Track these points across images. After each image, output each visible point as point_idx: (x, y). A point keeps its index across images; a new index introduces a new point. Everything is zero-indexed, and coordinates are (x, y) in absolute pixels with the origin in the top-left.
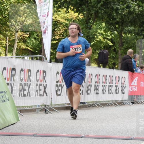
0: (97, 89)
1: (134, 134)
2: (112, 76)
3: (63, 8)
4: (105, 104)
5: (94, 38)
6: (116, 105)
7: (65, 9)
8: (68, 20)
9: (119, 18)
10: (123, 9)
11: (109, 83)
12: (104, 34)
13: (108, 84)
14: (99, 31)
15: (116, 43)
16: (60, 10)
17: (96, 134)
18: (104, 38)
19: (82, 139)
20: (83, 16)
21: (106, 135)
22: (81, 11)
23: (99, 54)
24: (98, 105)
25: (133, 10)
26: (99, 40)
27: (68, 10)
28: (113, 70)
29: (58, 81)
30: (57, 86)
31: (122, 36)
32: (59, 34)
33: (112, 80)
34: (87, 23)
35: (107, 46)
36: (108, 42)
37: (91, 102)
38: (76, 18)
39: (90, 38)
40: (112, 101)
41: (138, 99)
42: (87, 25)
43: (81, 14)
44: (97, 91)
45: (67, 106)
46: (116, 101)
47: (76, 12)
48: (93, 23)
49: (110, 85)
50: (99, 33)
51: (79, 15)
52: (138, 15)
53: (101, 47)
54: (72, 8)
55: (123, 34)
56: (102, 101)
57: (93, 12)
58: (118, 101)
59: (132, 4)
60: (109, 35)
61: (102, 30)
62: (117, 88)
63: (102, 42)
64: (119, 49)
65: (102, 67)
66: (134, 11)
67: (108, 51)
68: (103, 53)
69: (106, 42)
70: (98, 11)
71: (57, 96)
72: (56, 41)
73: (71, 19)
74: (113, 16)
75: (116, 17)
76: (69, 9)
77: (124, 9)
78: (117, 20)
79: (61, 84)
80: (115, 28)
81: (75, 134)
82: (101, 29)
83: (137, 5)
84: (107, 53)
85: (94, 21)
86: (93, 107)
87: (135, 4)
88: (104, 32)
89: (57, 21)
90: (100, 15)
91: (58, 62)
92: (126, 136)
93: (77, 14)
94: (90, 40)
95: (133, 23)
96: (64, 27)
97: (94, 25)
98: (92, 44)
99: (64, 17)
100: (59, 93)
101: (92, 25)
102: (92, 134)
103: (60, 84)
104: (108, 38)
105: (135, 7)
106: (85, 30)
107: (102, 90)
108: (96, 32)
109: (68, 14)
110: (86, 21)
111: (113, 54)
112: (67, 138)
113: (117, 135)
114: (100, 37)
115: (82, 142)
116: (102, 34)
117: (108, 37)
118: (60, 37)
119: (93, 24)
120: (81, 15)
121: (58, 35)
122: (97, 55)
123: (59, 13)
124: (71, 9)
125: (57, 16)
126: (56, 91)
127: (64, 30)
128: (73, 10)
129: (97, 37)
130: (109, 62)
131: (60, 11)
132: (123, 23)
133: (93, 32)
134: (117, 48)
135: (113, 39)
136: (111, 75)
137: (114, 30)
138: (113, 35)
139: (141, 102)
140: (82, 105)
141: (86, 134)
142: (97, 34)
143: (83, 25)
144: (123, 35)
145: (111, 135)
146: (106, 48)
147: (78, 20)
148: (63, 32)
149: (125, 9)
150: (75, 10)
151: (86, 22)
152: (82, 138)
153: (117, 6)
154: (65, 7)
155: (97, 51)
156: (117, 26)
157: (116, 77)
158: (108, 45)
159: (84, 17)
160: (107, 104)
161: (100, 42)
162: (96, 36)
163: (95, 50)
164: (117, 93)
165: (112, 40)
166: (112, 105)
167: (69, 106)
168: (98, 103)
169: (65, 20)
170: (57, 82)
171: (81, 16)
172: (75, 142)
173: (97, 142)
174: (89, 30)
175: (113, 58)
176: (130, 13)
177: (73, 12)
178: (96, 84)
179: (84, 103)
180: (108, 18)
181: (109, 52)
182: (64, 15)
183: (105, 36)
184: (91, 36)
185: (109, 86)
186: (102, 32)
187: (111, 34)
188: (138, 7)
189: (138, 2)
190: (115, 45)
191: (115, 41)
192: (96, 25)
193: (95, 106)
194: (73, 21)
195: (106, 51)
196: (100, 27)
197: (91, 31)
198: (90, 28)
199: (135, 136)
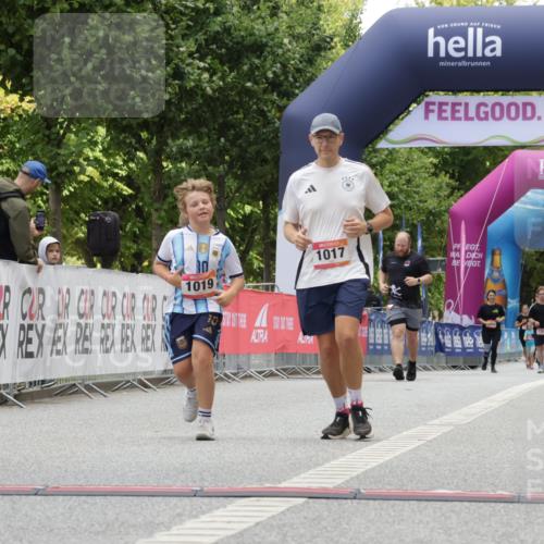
0: (86, 338)
1: (202, 479)
2: (133, 296)
4: (110, 386)
5: (72, 172)
6: (146, 386)
11: (124, 317)
12: (105, 160)
13: (118, 320)
14: (88, 152)
15: (143, 189)
17: (81, 482)
18: (104, 174)
19: (39, 498)
20: (34, 105)
21: (115, 484)
22: (27, 88)
23: (88, 224)
24: (88, 387)
25: (192, 84)
26: (86, 179)
28: (134, 274)
31: (163, 167)
33: (133, 309)
34: (49, 127)
35: (114, 198)
36: (119, 184)
37: (66, 380)
38: (13, 110)
39: (59, 175)
40: (134, 374)
41: (217, 367)
42: (47, 133)
43: (28, 98)
44: (87, 345)
46: (145, 373)
47: (13, 91)
48: (68, 126)
49: (126, 322)
50: (87, 159)
51: (21, 100)
52: (208, 99)
53: (96, 203)
55: (166, 160)
56: (102, 376)
58: (151, 373)
59: (188, 65)
60: (120, 163)
61: (97, 149)
62: (150, 332)
63: (101, 187)
64: (152, 210)
65: (99, 265)
66: (197, 86)
67: (116, 215)
68: (102, 220)
69: (111, 186)
80: (139, 140)
81: (12, 483)
82: (96, 144)
83: (208, 70)
84: (115, 220)
86: (74, 396)
87: (202, 64)
88: (104, 155)
92: (178, 486)
93: (14, 98)
94: (59, 181)
95: (194, 125)
97: (71, 131)
98: (66, 193)
101: (65, 134)
102: (69, 482)
104: (117, 174)
105: (200, 75)
106: (42, 150)
107: (102, 341)
108: (80, 153)
111: (134, 224)
113: (151, 483)
114: (90, 170)
115: (38, 507)
116: (96, 159)
117: (116, 171)
119: (68, 130)
120: (30, 102)
122: (84, 229)
128: (2, 84)
129: (83, 171)
130: (122, 250)
132: (162, 126)
133: (71, 155)
134: (145, 204)
135: (133, 176)
136: (129, 292)
137: (136, 150)
138: (132, 165)
139: (226, 375)
141: (52, 484)
142: (81, 160)
143: (36, 132)
144: (165, 164)
145: (131, 483)
146: (110, 205)
147: (20, 116)
149: (171, 81)
150: (9, 85)
151: (44, 125)
152: (36, 494)
155: (83, 215)
156: (144, 135)
157: (145, 297)
158: (120, 194)
160: (117, 383)
161: (91, 183)
162: (77, 169)
163: (78, 214)
164: (147, 350)
165: (128, 180)
166: (133, 387)
168: (90, 383)
171: (29, 105)
172: (13, 508)
173: (86, 506)
174: (55, 150)
175: (135, 238)
176: (186, 94)
177: (1, 91)
178: (83, 322)
179: (43, 382)
181: (121, 218)
183: (107, 167)
184: (62, 169)
185: (123, 326)
186: (99, 155)
187: (125, 162)
188: (211, 76)
189: (209, 60)
190: (139, 195)
191: (139, 182)
192: (76, 134)
193: (78, 392)
194: (5, 119)
195: (111, 216)
196: (89, 141)
197: (62, 152)
198: (59, 142)
199: (206, 484)
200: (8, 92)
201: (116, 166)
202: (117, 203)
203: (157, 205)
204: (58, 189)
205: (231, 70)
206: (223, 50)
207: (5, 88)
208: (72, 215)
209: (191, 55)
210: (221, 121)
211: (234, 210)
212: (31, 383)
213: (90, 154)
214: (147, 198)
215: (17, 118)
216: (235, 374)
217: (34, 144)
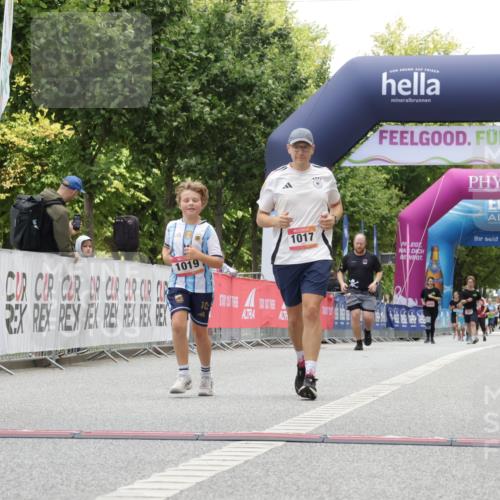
0: (112, 315)
1: (203, 426)
2: (149, 282)
3: (24, 111)
4: (131, 353)
5: (102, 185)
6: (159, 353)
7: (28, 114)
8: (35, 140)
9: (165, 137)
10: (174, 115)
11: (142, 299)
12: (128, 175)
13: (139, 302)
14: (114, 168)
15: (157, 198)
16: (14, 115)
17: (108, 428)
18: (127, 187)
19: (75, 440)
20: (73, 132)
21: (135, 429)
22: (68, 119)
23: (115, 225)
24: (114, 354)
25: (197, 115)
26: (113, 190)
27: (34, 115)
28: (150, 265)
29: (13, 295)
30: (9, 307)
31: (173, 181)
32: (12, 175)
33: (149, 292)
34: (84, 149)
35: (134, 205)
36: (138, 194)
37: (97, 348)
38: (56, 136)
39: (92, 186)
40: (150, 343)
41: (215, 338)
42: (82, 153)
43: (67, 127)
44: (113, 320)
45: (34, 357)
46: (158, 343)
47: (57, 120)
48: (99, 149)
49: (144, 302)
50: (114, 174)
51: (63, 128)
52: (209, 128)
53: (120, 209)
54: (46, 111)
55: (176, 175)
56: (124, 345)
57: (100, 121)
58: (164, 342)
59: (194, 100)
60: (140, 177)
61: (122, 167)
62: (162, 311)
63: (123, 195)
64: (165, 215)
65: (123, 258)
66: (200, 117)
67: (137, 219)
68: (125, 222)
69: (133, 195)
70: (110, 119)
71: (10, 331)
72: (4, 193)
73: (43, 139)
74: (150, 133)
75: (157, 135)
76: (39, 115)
77: (176, 112)
78: (160, 141)
79: (20, 302)
80: (155, 160)
81: (54, 428)
82: (120, 162)
83: (208, 105)
84: (135, 222)
85: (101, 143)
86: (102, 361)
87: (204, 100)
88: (128, 172)
89: (7, 145)
90: (115, 128)
91: (11, 248)
92: (184, 431)
93: (57, 126)
94: (91, 191)
95: (198, 147)
96: (26, 160)
97: (101, 153)
98: (97, 201)
99: (25, 133)
100: (14, 325)
101: (96, 154)
102: (99, 428)
103: (16, 303)
104: (138, 186)
105: (202, 108)
106: (79, 167)
107: (125, 317)
108: (108, 170)
109: (36, 127)
110: (82, 142)
111: (150, 226)
112: (36, 440)
113: (163, 430)
114: (117, 184)
115: (74, 448)
116: (121, 175)
117: (137, 183)
118: (16, 184)
119: (99, 151)
120: (69, 129)
121: (10, 178)
122: (111, 229)
123: (12, 123)
124: (42, 113)
125: (6, 130)
126: (8, 322)
127: (26, 166)
128: (48, 116)
129: (111, 183)
130: (141, 246)
131: (14, 120)
132: (173, 149)
133: (101, 171)
134: (159, 210)
135: (150, 188)
136: (147, 279)
137: (153, 167)
138: (149, 179)
139: (222, 345)
140: (73, 355)
141: (85, 429)
142: (109, 175)
143: (74, 153)
144: (175, 178)
145: (148, 430)
146: (132, 211)
147: (62, 140)
148: (22, 172)
149: (179, 113)
150: (53, 116)
151: (80, 148)
152: (73, 438)
153: (158, 106)
154: (28, 110)
155: (110, 219)
156: (159, 156)
157: (159, 283)
158: (139, 202)
159: (77, 132)
160: (136, 351)
161: (117, 194)
162: (106, 182)
163: (106, 217)
164: (161, 324)
165: (146, 191)
166: (149, 353)
167: (41, 357)
168: (115, 350)
169: (29, 140)
170: (10, 298)
171: (68, 132)
172: (54, 448)
173: (112, 447)
174: (89, 167)
175: (151, 237)
176: (194, 124)
177: (47, 121)
178: (110, 302)
179: (79, 349)
180: (135, 136)
181: (140, 220)
182: (24, 129)
183: (130, 180)
184: (94, 182)
185: (141, 306)
186: (123, 171)
187: (144, 177)
188: (211, 110)
189: (210, 97)
190: (155, 203)
191: (154, 193)
192: (105, 154)
193: (106, 357)
194: (49, 143)
195: (132, 220)
196: (116, 160)
197: (94, 168)
198: (92, 161)
199: (206, 430)
200: (52, 122)
201: (137, 180)
202: (137, 209)
203: (168, 211)
204: (91, 198)
205: (227, 105)
206: (221, 89)
207: (50, 119)
208: (102, 218)
209: (196, 92)
210: (219, 144)
211: (229, 214)
212: (69, 351)
213: (117, 171)
214: (160, 205)
215: (59, 142)
216: (229, 344)
217: (73, 163)
